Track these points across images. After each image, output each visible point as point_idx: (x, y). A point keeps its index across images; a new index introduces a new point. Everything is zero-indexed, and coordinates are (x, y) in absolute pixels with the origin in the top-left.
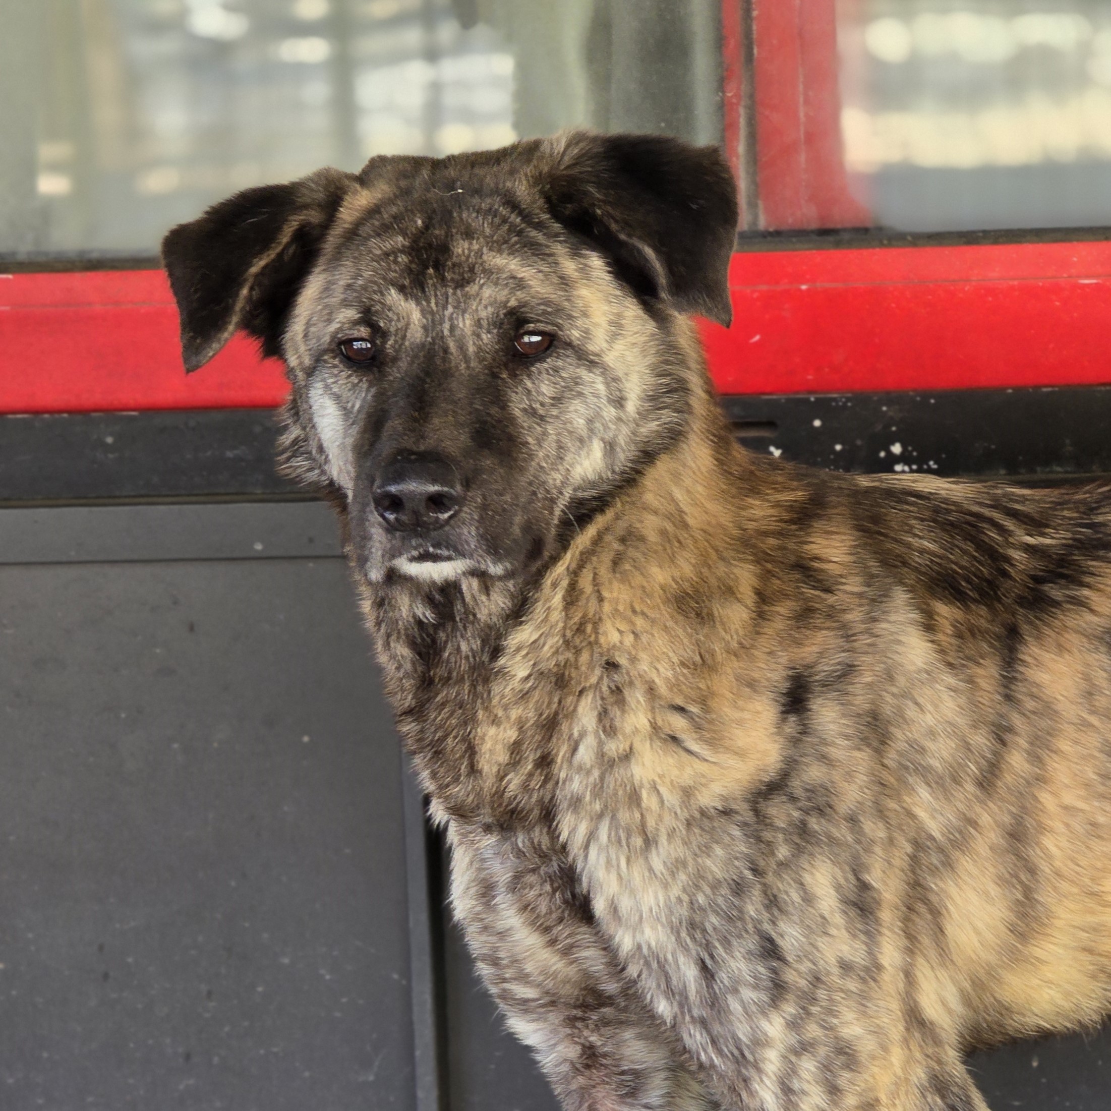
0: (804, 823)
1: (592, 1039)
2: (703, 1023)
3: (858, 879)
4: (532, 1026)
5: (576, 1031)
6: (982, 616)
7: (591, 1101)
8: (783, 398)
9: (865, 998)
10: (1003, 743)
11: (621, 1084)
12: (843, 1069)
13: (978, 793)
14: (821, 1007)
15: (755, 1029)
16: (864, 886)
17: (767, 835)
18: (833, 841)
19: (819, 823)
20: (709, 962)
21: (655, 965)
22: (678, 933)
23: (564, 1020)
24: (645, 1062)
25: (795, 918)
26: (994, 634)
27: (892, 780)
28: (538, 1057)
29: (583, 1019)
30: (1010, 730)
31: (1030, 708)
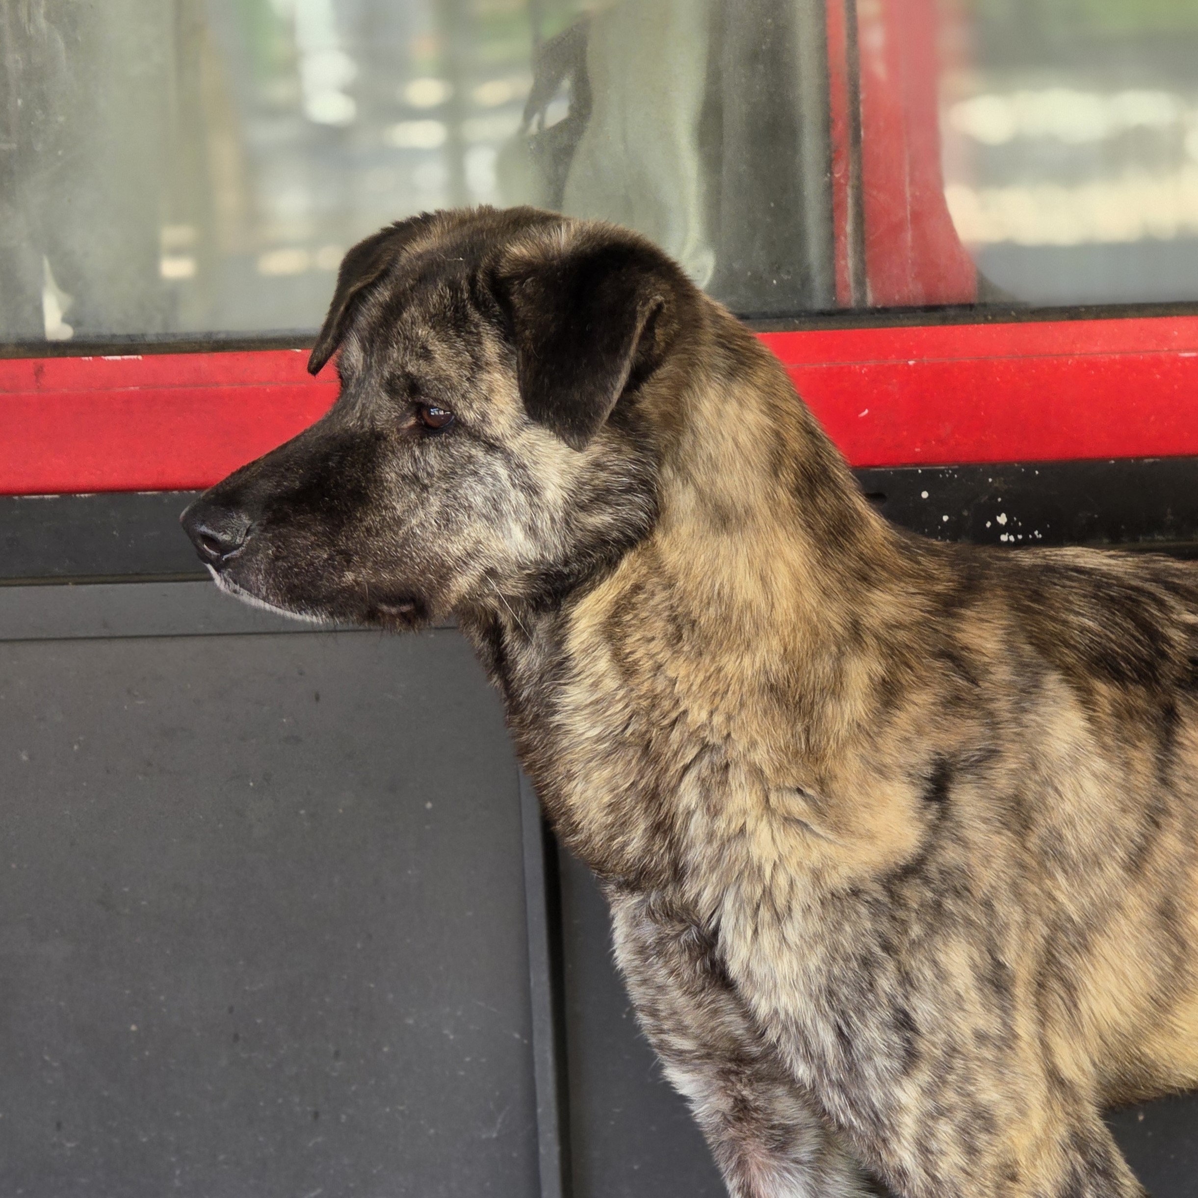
0: (938, 905)
1: (744, 1093)
2: (842, 1087)
3: (994, 959)
4: (687, 1077)
5: (729, 1084)
6: (1140, 697)
7: (741, 1152)
8: (891, 470)
9: (1001, 1065)
10: (1157, 825)
11: (771, 1138)
12: (980, 1132)
13: (1126, 876)
14: (958, 1075)
15: (888, 1095)
16: (999, 966)
17: (901, 914)
18: (969, 922)
19: (955, 904)
20: (845, 1029)
21: (793, 1030)
22: (818, 1000)
23: (718, 1072)
24: (796, 1118)
25: (929, 995)
26: (1151, 715)
27: (1034, 864)
28: (692, 1107)
29: (737, 1073)
30: (1166, 812)
31: (1185, 791)
